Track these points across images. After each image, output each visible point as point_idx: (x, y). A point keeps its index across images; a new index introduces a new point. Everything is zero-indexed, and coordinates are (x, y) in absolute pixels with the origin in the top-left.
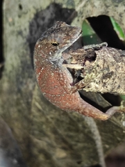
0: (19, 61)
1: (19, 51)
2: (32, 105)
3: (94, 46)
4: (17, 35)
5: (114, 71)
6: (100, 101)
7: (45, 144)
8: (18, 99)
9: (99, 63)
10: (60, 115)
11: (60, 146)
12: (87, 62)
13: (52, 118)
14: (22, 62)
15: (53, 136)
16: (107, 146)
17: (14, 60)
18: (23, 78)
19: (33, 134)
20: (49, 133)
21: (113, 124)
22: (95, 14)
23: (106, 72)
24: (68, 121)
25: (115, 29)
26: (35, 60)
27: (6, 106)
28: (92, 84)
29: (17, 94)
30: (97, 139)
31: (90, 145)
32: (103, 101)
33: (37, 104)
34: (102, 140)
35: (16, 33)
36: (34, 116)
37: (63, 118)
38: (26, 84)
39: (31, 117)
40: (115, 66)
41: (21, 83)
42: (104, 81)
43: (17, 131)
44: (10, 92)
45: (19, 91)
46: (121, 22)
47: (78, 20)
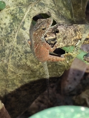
5: (67, 35)
10: (25, 71)
19: (9, 87)
33: (11, 69)
36: (9, 77)
42: (64, 41)
47: (28, 19)
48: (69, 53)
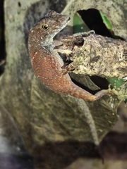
0: (19, 54)
1: (19, 45)
2: (32, 93)
3: (83, 33)
4: (17, 31)
5: (100, 55)
6: (90, 86)
7: (45, 130)
8: (19, 89)
9: (86, 48)
10: (56, 102)
11: (59, 132)
12: (76, 47)
13: (50, 105)
14: (21, 55)
15: (51, 123)
16: (101, 131)
17: (15, 53)
18: (23, 69)
19: (34, 121)
20: (48, 120)
21: (104, 108)
22: (86, 7)
23: (93, 56)
24: (64, 108)
25: (105, 22)
26: (30, 46)
27: (8, 97)
28: (81, 66)
29: (18, 85)
30: (91, 123)
31: (86, 131)
32: (93, 86)
33: (36, 92)
34: (96, 124)
35: (16, 28)
36: (33, 104)
37: (60, 105)
38: (25, 74)
39: (31, 105)
40: (101, 51)
41: (22, 74)
42: (92, 64)
43: (19, 119)
44: (12, 83)
45: (20, 82)
46: (108, 15)
48: (114, 90)
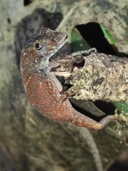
1: (10, 66)
3: (82, 52)
5: (104, 76)
6: (93, 111)
7: (42, 162)
8: (12, 116)
9: (88, 69)
10: (55, 130)
12: (76, 69)
13: (47, 133)
15: (49, 153)
16: (106, 160)
18: (16, 93)
19: (29, 152)
22: (84, 22)
23: (96, 78)
24: (63, 136)
25: (106, 36)
26: (22, 69)
28: (82, 91)
30: (95, 153)
31: (88, 160)
32: (96, 111)
36: (29, 133)
37: (59, 133)
38: (18, 99)
39: (26, 133)
40: (105, 72)
41: (14, 99)
42: (94, 87)
46: (110, 28)
47: (67, 29)
48: (121, 115)
